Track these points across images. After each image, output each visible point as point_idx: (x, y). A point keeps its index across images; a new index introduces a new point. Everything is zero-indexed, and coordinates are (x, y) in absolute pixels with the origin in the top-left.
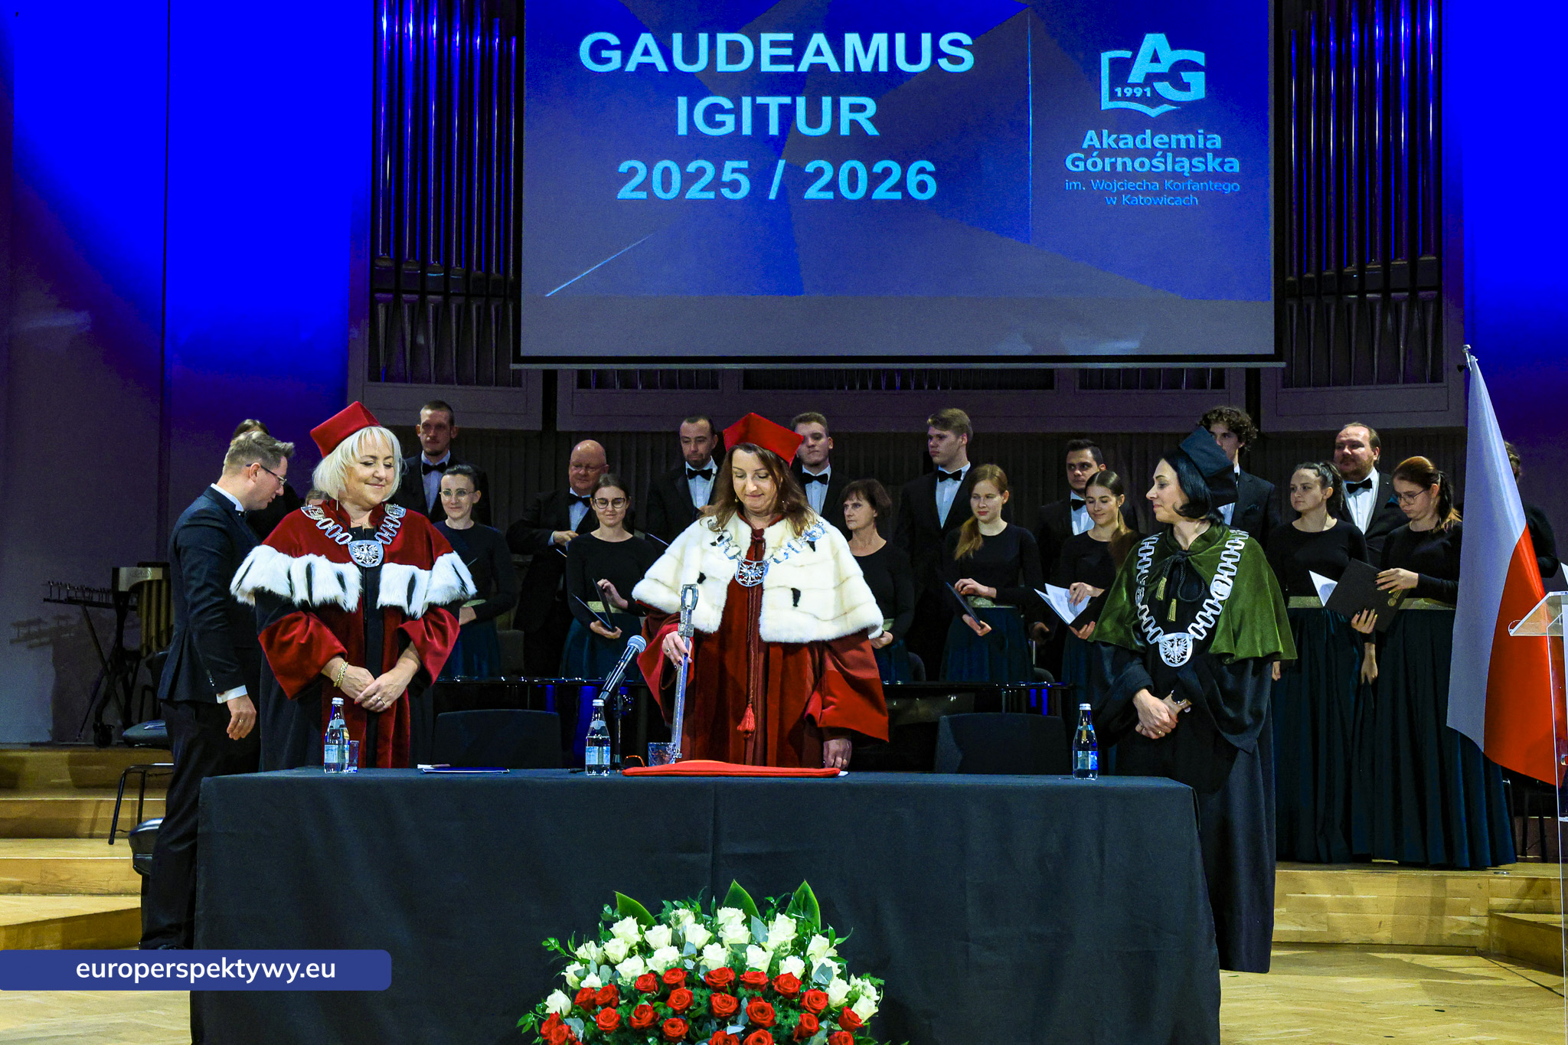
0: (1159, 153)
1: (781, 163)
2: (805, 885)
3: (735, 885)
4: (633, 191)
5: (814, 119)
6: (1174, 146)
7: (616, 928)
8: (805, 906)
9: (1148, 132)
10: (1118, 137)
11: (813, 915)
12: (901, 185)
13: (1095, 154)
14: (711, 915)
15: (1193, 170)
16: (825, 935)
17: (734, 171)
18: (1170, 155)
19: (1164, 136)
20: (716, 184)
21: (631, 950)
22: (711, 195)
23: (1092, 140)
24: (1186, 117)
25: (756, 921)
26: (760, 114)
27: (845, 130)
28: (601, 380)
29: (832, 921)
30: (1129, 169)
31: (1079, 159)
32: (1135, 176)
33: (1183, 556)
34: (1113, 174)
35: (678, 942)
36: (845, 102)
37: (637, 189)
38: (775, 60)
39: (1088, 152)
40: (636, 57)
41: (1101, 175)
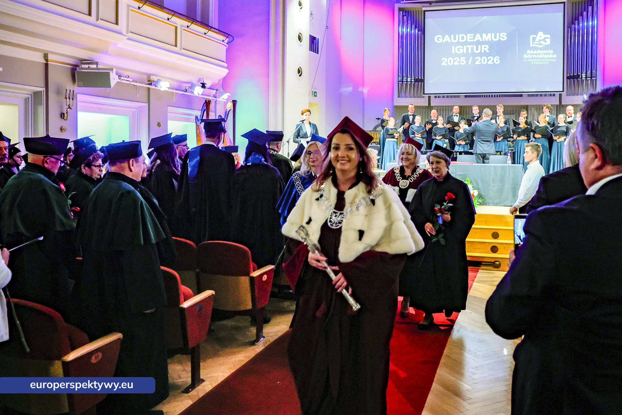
0: (541, 54)
1: (471, 58)
4: (444, 63)
5: (477, 49)
6: (544, 53)
9: (539, 50)
10: (534, 51)
12: (493, 61)
15: (548, 57)
17: (463, 59)
19: (542, 51)
20: (459, 62)
22: (458, 64)
23: (528, 52)
24: (546, 48)
26: (467, 49)
27: (483, 51)
28: (439, 97)
31: (526, 56)
32: (537, 58)
34: (532, 58)
36: (483, 46)
37: (446, 63)
38: (470, 39)
39: (528, 54)
40: (445, 40)
41: (530, 58)
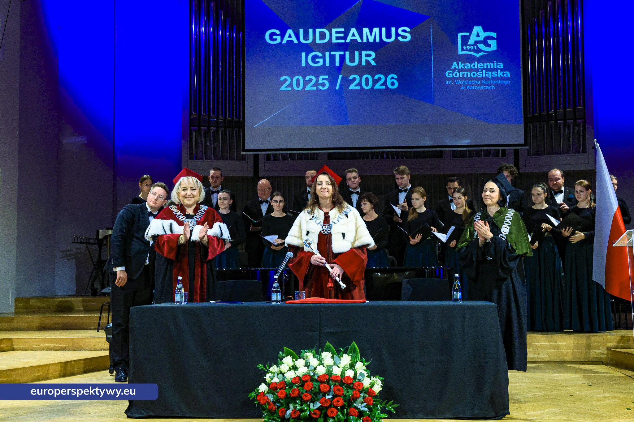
0: (480, 70)
1: (340, 76)
2: (354, 342)
3: (328, 344)
4: (286, 87)
5: (352, 60)
6: (485, 67)
7: (284, 360)
8: (354, 351)
9: (476, 62)
10: (465, 64)
11: (357, 354)
12: (385, 84)
13: (457, 71)
14: (319, 355)
15: (493, 76)
16: (362, 362)
17: (323, 79)
18: (484, 71)
19: (481, 64)
20: (316, 84)
21: (290, 368)
22: (315, 88)
23: (455, 66)
24: (489, 57)
25: (336, 357)
26: (332, 58)
27: (364, 63)
28: (275, 158)
29: (364, 356)
30: (469, 76)
31: (451, 73)
32: (471, 79)
33: (491, 219)
34: (463, 78)
35: (307, 365)
36: (364, 53)
38: (337, 38)
39: (454, 70)
40: (286, 38)
41: (459, 79)
